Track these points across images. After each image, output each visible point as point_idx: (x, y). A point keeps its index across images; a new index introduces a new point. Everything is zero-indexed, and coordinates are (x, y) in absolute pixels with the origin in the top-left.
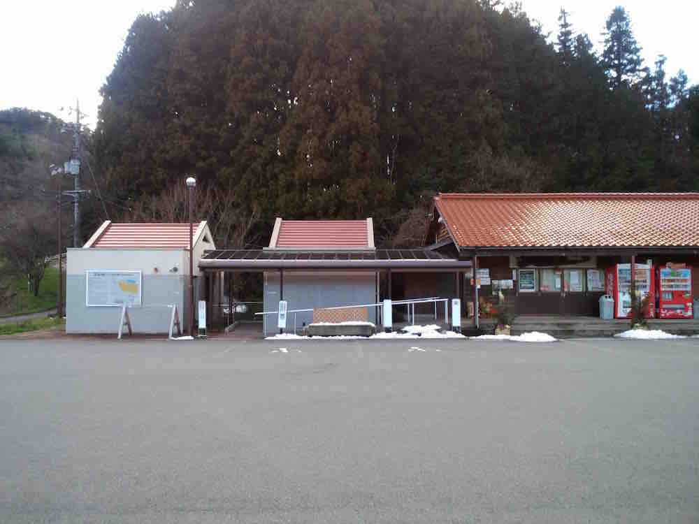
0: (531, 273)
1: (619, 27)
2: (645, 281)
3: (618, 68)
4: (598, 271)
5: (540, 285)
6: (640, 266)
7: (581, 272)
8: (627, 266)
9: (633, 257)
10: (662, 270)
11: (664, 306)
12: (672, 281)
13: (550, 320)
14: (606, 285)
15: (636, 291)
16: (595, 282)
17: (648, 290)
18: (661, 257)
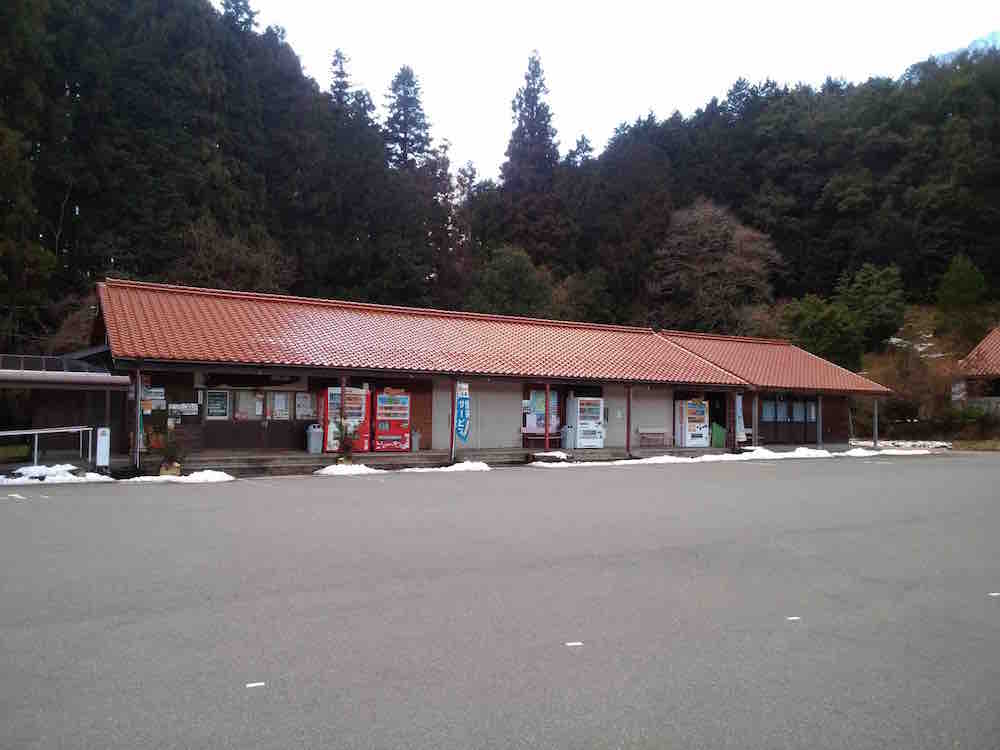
0: (224, 396)
2: (360, 408)
4: (308, 395)
5: (235, 410)
6: (354, 391)
7: (289, 395)
8: (336, 390)
9: (344, 380)
11: (380, 437)
12: (391, 408)
14: (317, 413)
16: (305, 408)
17: (363, 418)
18: (380, 380)
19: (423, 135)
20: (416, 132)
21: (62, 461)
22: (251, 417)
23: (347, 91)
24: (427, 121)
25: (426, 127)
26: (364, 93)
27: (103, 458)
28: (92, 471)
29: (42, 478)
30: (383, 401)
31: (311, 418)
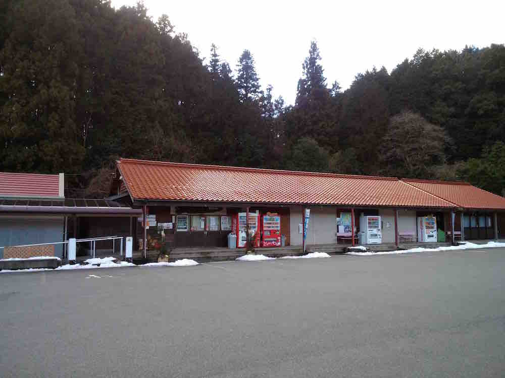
0: (185, 218)
1: (247, 63)
2: (255, 224)
3: (246, 88)
4: (227, 218)
5: (191, 227)
6: (252, 214)
7: (217, 217)
8: (244, 214)
9: (248, 209)
10: (264, 217)
11: (265, 240)
12: (270, 224)
13: (196, 251)
14: (232, 226)
15: (249, 230)
16: (226, 225)
17: (256, 228)
18: (264, 208)
19: (256, 84)
20: (252, 83)
21: (108, 255)
22: (199, 230)
23: (218, 64)
24: (258, 77)
25: (258, 79)
26: (226, 64)
27: (129, 253)
28: (123, 261)
29: (99, 265)
30: (266, 219)
31: (228, 230)
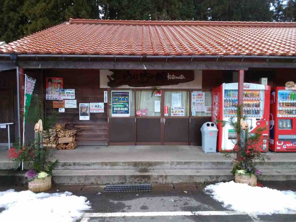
0: (126, 95)
9: (242, 73)
10: (280, 91)
11: (280, 137)
12: (293, 105)
15: (242, 120)
17: (261, 116)
22: (150, 114)
30: (284, 96)
31: (205, 115)
